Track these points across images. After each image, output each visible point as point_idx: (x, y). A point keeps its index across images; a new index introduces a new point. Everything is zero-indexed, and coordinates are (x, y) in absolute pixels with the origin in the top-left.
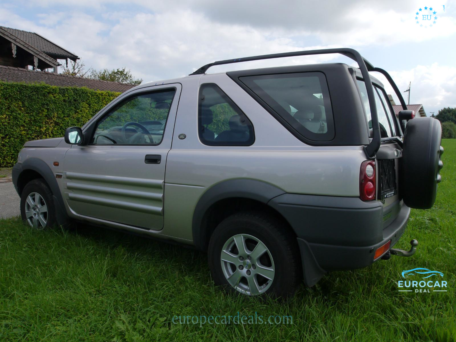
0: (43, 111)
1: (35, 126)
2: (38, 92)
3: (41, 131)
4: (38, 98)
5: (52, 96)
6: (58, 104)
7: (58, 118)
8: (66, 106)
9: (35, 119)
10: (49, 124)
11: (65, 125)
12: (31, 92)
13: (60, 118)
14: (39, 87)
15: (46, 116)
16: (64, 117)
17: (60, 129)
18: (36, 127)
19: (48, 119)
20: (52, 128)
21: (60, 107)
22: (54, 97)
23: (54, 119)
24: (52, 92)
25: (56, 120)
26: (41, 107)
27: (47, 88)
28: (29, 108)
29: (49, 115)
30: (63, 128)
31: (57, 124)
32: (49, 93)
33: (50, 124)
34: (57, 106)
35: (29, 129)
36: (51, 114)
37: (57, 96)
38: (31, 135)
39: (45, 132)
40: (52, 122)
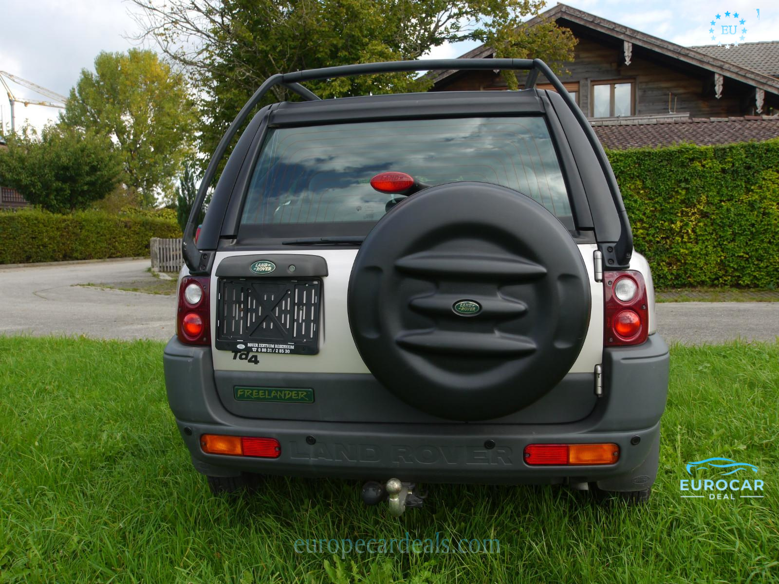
0: (677, 192)
1: (662, 220)
2: (671, 160)
3: (671, 229)
4: (671, 171)
5: (697, 164)
6: (708, 179)
7: (708, 203)
8: (726, 181)
9: (663, 207)
10: (688, 216)
11: (722, 216)
12: (659, 162)
13: (712, 204)
14: (673, 152)
15: (683, 202)
16: (721, 201)
17: (712, 225)
18: (663, 222)
19: (687, 208)
20: (694, 223)
21: (713, 184)
22: (703, 166)
23: (698, 206)
24: (697, 158)
25: (704, 207)
26: (676, 186)
27: (688, 151)
28: (654, 190)
29: (688, 199)
30: (716, 223)
31: (705, 215)
32: (692, 160)
33: (691, 216)
34: (707, 182)
35: (651, 226)
36: (692, 197)
37: (707, 164)
38: (653, 236)
39: (680, 231)
40: (695, 213)
